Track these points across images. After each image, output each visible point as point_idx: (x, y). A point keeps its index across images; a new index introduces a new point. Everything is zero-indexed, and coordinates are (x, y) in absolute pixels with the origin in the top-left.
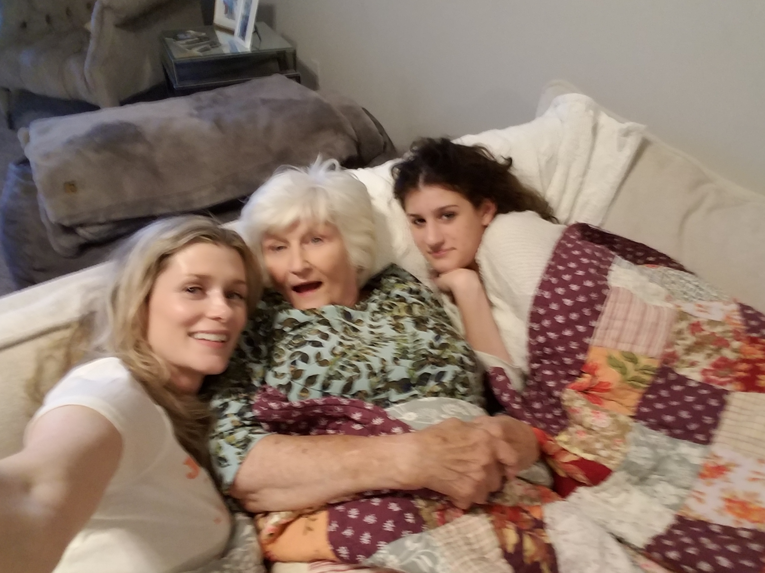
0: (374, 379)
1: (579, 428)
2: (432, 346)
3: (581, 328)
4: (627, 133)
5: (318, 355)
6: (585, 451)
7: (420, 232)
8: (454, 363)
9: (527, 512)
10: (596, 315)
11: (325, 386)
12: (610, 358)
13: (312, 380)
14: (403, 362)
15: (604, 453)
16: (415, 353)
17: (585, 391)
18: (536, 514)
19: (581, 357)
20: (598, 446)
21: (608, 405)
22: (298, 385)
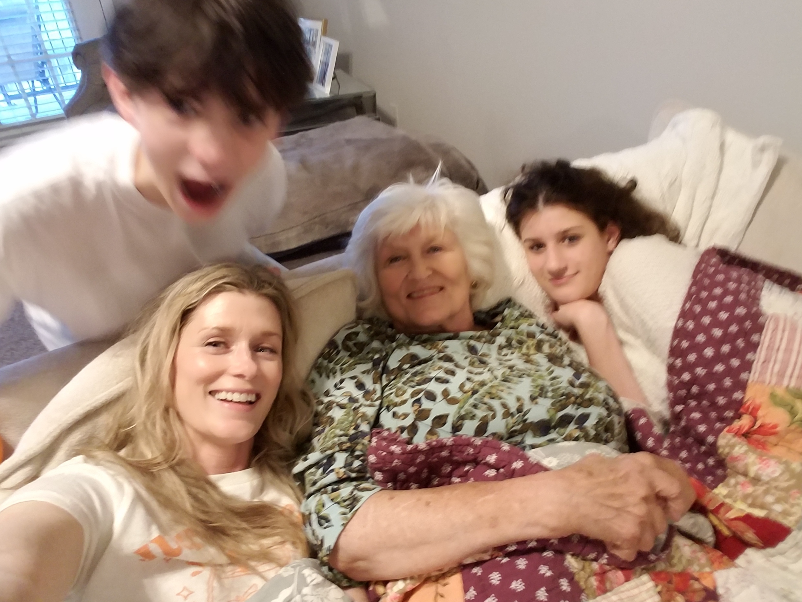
0: (511, 420)
1: (741, 479)
2: (572, 384)
3: (735, 362)
4: (763, 149)
5: (446, 393)
6: (752, 505)
7: (538, 259)
8: (598, 404)
9: (697, 580)
10: (754, 347)
11: (456, 428)
12: (773, 396)
13: (440, 420)
14: (540, 400)
15: (778, 508)
16: (553, 391)
17: (746, 435)
18: (707, 583)
19: (737, 395)
20: (769, 499)
21: (777, 451)
22: (424, 426)
